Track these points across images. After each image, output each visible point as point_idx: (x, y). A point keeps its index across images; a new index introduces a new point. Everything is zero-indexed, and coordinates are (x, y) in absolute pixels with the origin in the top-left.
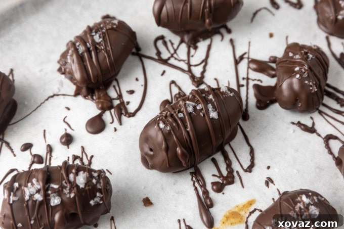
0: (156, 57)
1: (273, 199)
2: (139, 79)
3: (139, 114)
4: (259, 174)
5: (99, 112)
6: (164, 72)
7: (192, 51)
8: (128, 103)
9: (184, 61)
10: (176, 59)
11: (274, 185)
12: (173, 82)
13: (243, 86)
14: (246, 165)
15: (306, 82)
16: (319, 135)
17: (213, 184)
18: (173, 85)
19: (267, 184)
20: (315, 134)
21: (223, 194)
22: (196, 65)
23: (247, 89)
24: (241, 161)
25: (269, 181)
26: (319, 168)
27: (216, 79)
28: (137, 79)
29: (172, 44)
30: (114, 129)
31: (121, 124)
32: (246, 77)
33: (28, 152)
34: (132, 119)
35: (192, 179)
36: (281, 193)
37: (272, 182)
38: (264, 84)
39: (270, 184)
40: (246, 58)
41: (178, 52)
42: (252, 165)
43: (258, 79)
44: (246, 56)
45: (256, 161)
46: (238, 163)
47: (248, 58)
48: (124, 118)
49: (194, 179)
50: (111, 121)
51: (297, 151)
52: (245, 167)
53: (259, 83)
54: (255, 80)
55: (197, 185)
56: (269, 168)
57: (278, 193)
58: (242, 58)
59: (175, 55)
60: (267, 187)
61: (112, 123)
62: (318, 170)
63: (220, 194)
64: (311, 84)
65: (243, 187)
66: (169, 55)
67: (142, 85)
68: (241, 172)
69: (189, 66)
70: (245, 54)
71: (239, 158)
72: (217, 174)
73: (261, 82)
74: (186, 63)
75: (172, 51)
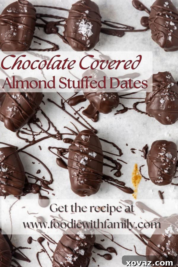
0: (28, 144)
1: (142, 156)
2: (34, 162)
3: (54, 178)
4: (126, 151)
5: (37, 195)
6: (40, 147)
7: (39, 123)
8: (44, 178)
9: (41, 132)
10: (37, 135)
11: (136, 149)
12: (50, 148)
13: (78, 118)
14: (117, 153)
15: (110, 98)
16: (130, 109)
17: (115, 174)
18: (51, 149)
19: (134, 152)
20: (129, 110)
21: (123, 174)
22: (49, 129)
23: (82, 117)
24: (114, 153)
25: (133, 150)
26: (144, 124)
27: (65, 127)
28: (34, 163)
29: (26, 129)
30: (53, 195)
31: (52, 190)
32: (75, 112)
33: (33, 242)
34: (54, 182)
35: (105, 181)
36: (142, 150)
37: (134, 149)
38: (86, 108)
39: (134, 151)
40: (65, 102)
41: (33, 130)
42: (120, 151)
43: (80, 108)
44: (64, 101)
45: (120, 147)
46: (114, 156)
47: (66, 101)
48: (50, 186)
49: (106, 180)
50: (47, 193)
51: (129, 125)
52: (119, 154)
53: (83, 109)
54: (80, 109)
55: (110, 182)
56: (127, 145)
57: (141, 152)
58: (63, 104)
59: (34, 134)
60: (135, 154)
61: (49, 194)
62: (145, 126)
63: (122, 176)
64: (112, 96)
65: (126, 163)
66: (32, 136)
67: (39, 163)
68: (119, 158)
69: (46, 132)
70: (62, 100)
71: (112, 153)
72: (112, 169)
73: (84, 108)
74: (43, 132)
75: (31, 133)
